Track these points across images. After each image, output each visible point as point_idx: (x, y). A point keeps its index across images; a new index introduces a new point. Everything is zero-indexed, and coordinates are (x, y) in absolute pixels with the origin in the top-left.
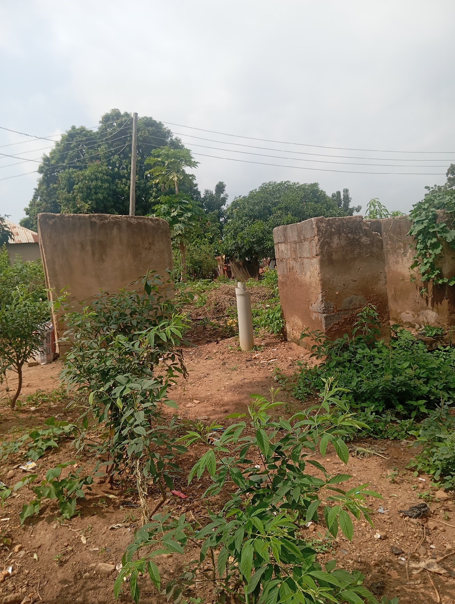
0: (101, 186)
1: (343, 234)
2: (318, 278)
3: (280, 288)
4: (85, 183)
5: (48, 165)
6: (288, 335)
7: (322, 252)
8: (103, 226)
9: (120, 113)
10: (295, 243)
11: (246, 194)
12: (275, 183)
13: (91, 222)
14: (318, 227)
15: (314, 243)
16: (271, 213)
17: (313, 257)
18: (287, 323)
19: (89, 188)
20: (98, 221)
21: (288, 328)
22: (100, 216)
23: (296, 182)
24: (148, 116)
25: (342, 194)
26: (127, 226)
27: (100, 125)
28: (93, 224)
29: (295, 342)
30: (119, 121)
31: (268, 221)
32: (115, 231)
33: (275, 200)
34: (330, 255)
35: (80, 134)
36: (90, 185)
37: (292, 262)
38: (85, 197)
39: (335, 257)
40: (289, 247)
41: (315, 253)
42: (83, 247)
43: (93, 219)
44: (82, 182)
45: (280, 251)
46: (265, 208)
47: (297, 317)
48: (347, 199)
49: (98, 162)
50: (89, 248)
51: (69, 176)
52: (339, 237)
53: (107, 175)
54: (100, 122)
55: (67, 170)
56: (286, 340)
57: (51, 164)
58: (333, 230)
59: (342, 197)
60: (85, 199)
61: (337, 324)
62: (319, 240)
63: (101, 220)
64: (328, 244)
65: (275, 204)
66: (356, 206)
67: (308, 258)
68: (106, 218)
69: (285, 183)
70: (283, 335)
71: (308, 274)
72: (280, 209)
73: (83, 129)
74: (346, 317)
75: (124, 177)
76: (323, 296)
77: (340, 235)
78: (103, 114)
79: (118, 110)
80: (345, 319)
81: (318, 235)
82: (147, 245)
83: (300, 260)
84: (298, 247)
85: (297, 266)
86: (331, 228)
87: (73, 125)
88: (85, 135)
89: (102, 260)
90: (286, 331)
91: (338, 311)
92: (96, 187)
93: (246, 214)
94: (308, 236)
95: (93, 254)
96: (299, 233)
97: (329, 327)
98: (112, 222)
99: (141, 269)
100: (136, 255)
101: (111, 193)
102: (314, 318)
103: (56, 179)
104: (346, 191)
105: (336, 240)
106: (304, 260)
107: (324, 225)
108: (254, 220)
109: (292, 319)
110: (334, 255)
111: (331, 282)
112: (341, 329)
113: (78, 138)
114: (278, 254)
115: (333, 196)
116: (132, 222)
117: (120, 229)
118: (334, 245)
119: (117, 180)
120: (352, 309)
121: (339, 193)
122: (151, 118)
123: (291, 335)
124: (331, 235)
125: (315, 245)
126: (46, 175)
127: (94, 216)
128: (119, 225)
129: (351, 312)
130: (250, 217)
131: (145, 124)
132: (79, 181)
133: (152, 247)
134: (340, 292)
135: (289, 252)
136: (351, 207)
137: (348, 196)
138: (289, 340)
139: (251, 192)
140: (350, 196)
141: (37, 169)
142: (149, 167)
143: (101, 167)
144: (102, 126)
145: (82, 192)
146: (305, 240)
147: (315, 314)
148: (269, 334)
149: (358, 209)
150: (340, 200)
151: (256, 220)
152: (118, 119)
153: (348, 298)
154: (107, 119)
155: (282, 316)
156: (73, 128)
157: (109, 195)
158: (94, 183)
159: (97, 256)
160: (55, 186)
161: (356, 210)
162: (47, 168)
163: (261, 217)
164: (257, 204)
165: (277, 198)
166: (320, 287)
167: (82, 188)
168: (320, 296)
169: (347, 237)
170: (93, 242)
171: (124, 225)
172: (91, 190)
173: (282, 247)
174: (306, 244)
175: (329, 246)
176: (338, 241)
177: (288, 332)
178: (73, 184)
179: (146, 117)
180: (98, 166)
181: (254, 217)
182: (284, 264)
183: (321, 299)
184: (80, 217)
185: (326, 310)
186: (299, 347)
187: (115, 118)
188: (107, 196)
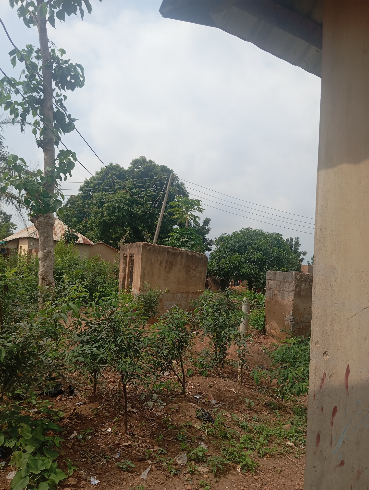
0: (122, 208)
1: (308, 282)
2: (292, 303)
3: (266, 304)
4: (112, 204)
5: (87, 187)
6: (266, 332)
7: (296, 290)
8: (174, 254)
9: (146, 159)
10: (281, 282)
11: (230, 233)
12: (251, 229)
13: (168, 251)
14: (296, 277)
15: (292, 284)
16: (246, 250)
17: (291, 292)
18: (267, 324)
19: (114, 208)
20: (172, 251)
21: (268, 328)
22: (174, 248)
23: (267, 231)
24: (165, 165)
25: (294, 240)
26: (186, 256)
27: (130, 166)
28: (169, 252)
29: (271, 336)
30: (145, 166)
31: (244, 255)
32: (179, 257)
33: (250, 241)
34: (300, 292)
35: (115, 169)
36: (116, 206)
37: (277, 292)
38: (110, 213)
39: (302, 293)
40: (276, 283)
41: (292, 290)
42: (161, 263)
43: (170, 250)
44: (110, 202)
45: (270, 284)
46: (243, 245)
47: (275, 322)
48: (297, 245)
49: (124, 191)
50: (164, 264)
51: (101, 197)
52: (305, 283)
53: (128, 201)
54: (131, 163)
55: (100, 193)
56: (265, 334)
57: (90, 186)
58: (303, 280)
59: (294, 243)
60: (110, 214)
61: (298, 329)
62: (295, 283)
63: (173, 250)
64: (299, 286)
65: (250, 244)
66: (303, 251)
67: (287, 291)
68: (176, 250)
69: (259, 230)
70: (264, 332)
71: (286, 300)
72: (253, 248)
73: (118, 166)
74: (303, 325)
75: (140, 204)
76: (293, 313)
77: (306, 282)
78: (134, 158)
79: (145, 157)
80: (303, 327)
81: (295, 281)
82: (194, 267)
83: (282, 291)
84: (282, 284)
85: (279, 295)
86: (302, 278)
87: (111, 162)
88: (118, 171)
89: (169, 272)
90: (266, 329)
91: (300, 322)
92: (119, 208)
93: (229, 247)
94: (289, 280)
95: (166, 268)
96: (284, 277)
97: (294, 329)
98: (179, 252)
99: (188, 280)
100: (187, 272)
101: (129, 213)
102: (286, 324)
103: (91, 197)
104: (297, 239)
105: (303, 285)
106: (285, 292)
107: (299, 276)
108: (234, 252)
109: (272, 323)
110: (302, 292)
111: (298, 306)
112: (300, 332)
113: (113, 172)
114: (268, 285)
115: (287, 240)
116: (189, 254)
117: (182, 257)
118: (302, 287)
119: (134, 205)
120: (307, 322)
121: (292, 239)
122: (167, 167)
123: (269, 332)
124: (302, 282)
125: (292, 286)
126: (84, 193)
127: (170, 248)
128: (182, 254)
129: (306, 324)
130: (232, 250)
131: (162, 170)
132: (108, 202)
133: (197, 269)
134: (302, 312)
135: (276, 286)
136: (299, 250)
137: (298, 242)
138: (267, 334)
139: (234, 233)
140: (300, 243)
141: (79, 187)
142: (172, 207)
143: (125, 195)
144: (131, 167)
145: (109, 210)
146: (287, 281)
147: (286, 322)
148: (255, 330)
149: (305, 254)
150: (292, 245)
151: (235, 253)
152: (144, 164)
153: (306, 316)
154: (136, 163)
155: (265, 321)
156: (111, 164)
157: (127, 214)
158: (118, 205)
159: (167, 269)
160: (89, 202)
161: (303, 253)
162: (86, 188)
163: (239, 251)
164: (238, 242)
165: (252, 240)
166: (292, 307)
167: (109, 207)
168: (292, 312)
169: (310, 284)
170: (167, 262)
171: (185, 255)
172: (115, 209)
173: (272, 282)
174: (287, 284)
175: (300, 287)
176: (305, 285)
177: (267, 330)
178: (104, 203)
179: (163, 165)
180: (124, 194)
181: (234, 251)
182: (271, 292)
183: (292, 314)
184: (163, 247)
185: (294, 320)
186: (274, 339)
187: (142, 162)
188: (125, 215)
